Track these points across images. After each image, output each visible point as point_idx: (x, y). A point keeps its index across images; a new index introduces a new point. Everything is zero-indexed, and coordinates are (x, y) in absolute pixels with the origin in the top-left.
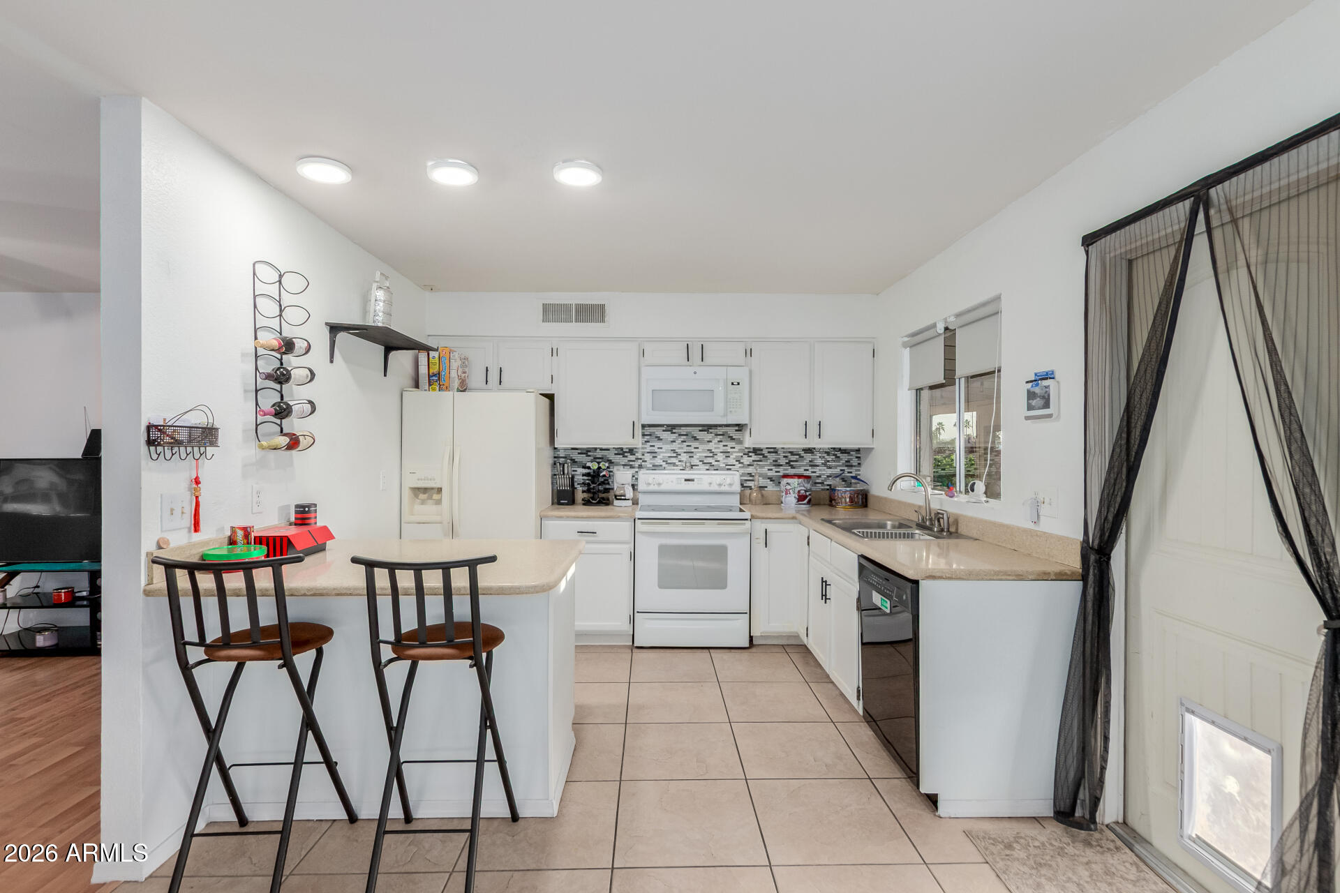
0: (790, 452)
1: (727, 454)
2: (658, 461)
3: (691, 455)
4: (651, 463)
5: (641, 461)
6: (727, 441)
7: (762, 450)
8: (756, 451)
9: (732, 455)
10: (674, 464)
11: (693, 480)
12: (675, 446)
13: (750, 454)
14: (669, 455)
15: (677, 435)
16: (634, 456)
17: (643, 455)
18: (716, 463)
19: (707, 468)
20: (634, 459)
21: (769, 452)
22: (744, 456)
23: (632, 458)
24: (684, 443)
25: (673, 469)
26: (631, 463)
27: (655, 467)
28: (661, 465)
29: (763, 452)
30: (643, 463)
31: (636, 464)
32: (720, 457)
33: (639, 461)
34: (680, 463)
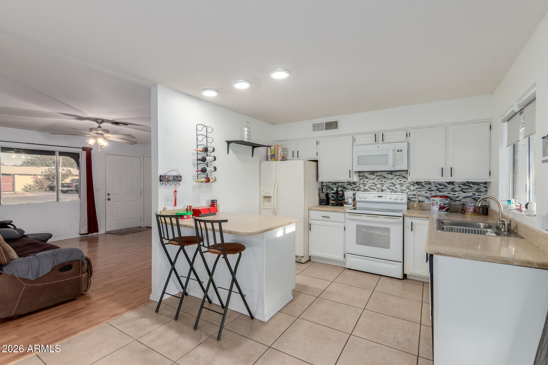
0: (438, 184)
1: (402, 185)
2: (367, 188)
3: (383, 185)
4: (363, 189)
5: (358, 188)
6: (401, 179)
7: (421, 183)
8: (418, 183)
9: (404, 185)
10: (374, 189)
11: (382, 197)
12: (374, 181)
13: (415, 185)
14: (372, 185)
15: (375, 176)
16: (355, 185)
17: (359, 185)
18: (396, 189)
19: (391, 191)
20: (355, 187)
21: (425, 184)
22: (411, 186)
23: (355, 186)
24: (379, 180)
25: (374, 192)
26: (354, 188)
27: (365, 190)
28: (368, 190)
29: (422, 184)
30: (360, 189)
31: (356, 189)
32: (398, 186)
33: (358, 187)
34: (377, 189)
